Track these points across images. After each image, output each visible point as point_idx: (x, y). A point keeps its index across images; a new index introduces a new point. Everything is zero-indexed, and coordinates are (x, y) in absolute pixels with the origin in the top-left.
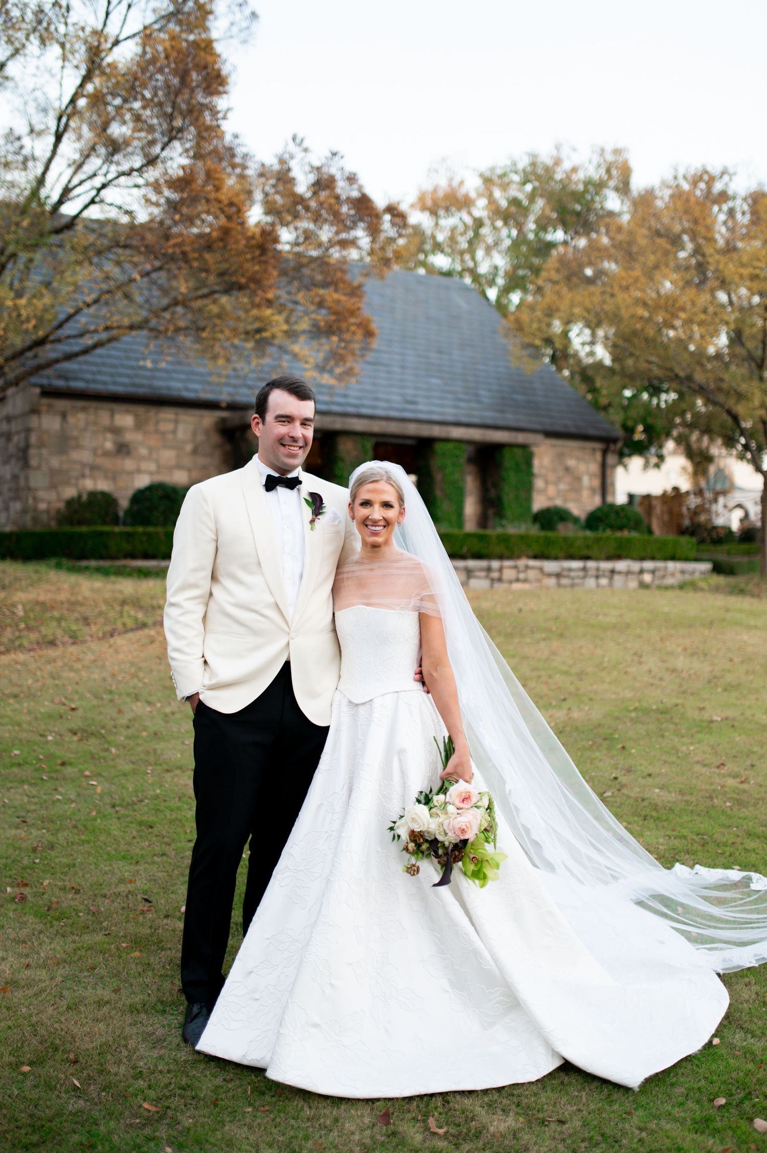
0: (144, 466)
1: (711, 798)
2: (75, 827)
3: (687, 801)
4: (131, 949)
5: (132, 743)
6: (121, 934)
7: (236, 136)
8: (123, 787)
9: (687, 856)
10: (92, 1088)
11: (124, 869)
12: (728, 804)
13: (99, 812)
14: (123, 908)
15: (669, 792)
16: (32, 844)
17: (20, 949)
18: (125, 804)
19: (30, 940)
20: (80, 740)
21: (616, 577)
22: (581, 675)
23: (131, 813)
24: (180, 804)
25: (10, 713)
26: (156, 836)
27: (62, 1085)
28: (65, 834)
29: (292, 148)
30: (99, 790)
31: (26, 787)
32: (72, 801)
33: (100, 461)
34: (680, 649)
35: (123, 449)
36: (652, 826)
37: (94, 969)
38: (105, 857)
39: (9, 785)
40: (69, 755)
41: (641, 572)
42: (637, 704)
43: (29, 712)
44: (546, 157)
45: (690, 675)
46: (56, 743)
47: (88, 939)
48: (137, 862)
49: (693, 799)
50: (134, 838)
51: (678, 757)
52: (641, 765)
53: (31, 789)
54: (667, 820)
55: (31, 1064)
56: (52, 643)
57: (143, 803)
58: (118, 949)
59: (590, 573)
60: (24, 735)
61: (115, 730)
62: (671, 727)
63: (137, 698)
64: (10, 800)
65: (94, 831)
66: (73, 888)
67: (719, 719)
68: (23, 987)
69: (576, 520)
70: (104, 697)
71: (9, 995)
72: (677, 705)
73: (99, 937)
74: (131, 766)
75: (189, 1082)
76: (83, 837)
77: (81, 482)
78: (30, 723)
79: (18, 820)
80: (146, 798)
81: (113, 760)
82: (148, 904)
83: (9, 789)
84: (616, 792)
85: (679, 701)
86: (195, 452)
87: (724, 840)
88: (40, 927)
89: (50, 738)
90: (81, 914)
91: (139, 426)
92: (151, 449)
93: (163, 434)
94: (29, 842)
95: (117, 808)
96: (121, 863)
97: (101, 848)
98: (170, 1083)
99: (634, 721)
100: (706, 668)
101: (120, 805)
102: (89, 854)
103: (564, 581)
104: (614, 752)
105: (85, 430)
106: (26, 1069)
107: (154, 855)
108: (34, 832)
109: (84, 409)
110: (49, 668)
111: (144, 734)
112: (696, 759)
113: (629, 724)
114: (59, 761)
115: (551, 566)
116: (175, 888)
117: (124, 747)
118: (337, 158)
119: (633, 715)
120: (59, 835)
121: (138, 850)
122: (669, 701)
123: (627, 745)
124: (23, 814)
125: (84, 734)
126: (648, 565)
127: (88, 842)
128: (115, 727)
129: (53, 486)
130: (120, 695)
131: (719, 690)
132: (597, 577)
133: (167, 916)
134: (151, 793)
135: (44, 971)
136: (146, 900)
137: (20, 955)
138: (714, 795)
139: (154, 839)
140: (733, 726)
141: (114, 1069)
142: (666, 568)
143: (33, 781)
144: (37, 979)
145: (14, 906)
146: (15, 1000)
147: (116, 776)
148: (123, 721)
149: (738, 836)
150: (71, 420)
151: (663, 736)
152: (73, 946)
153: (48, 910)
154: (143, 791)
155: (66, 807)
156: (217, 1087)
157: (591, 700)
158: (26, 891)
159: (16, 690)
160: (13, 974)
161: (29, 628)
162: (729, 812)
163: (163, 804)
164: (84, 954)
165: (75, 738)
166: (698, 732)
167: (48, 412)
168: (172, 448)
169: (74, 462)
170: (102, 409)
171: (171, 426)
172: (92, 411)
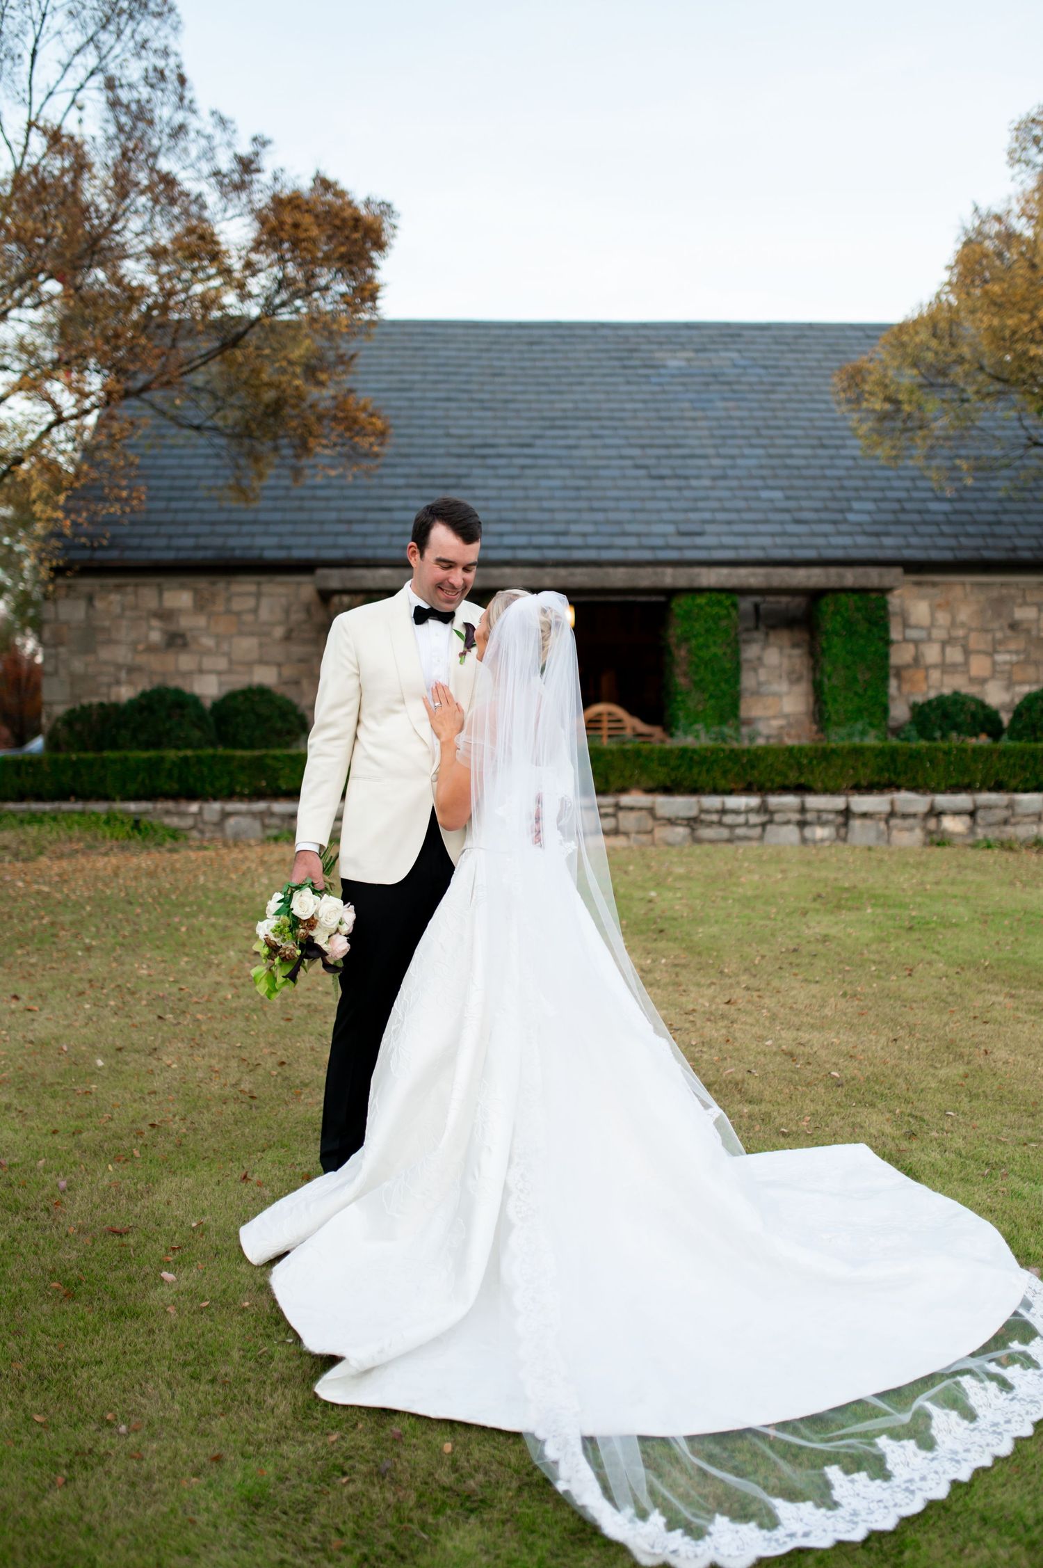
0: (208, 663)
33: (142, 659)
35: (176, 641)
77: (114, 690)
86: (288, 637)
91: (200, 606)
92: (219, 638)
93: (238, 614)
105: (121, 616)
109: (118, 588)
150: (99, 604)
167: (67, 596)
168: (252, 634)
169: (106, 663)
170: (145, 585)
171: (250, 603)
172: (130, 589)
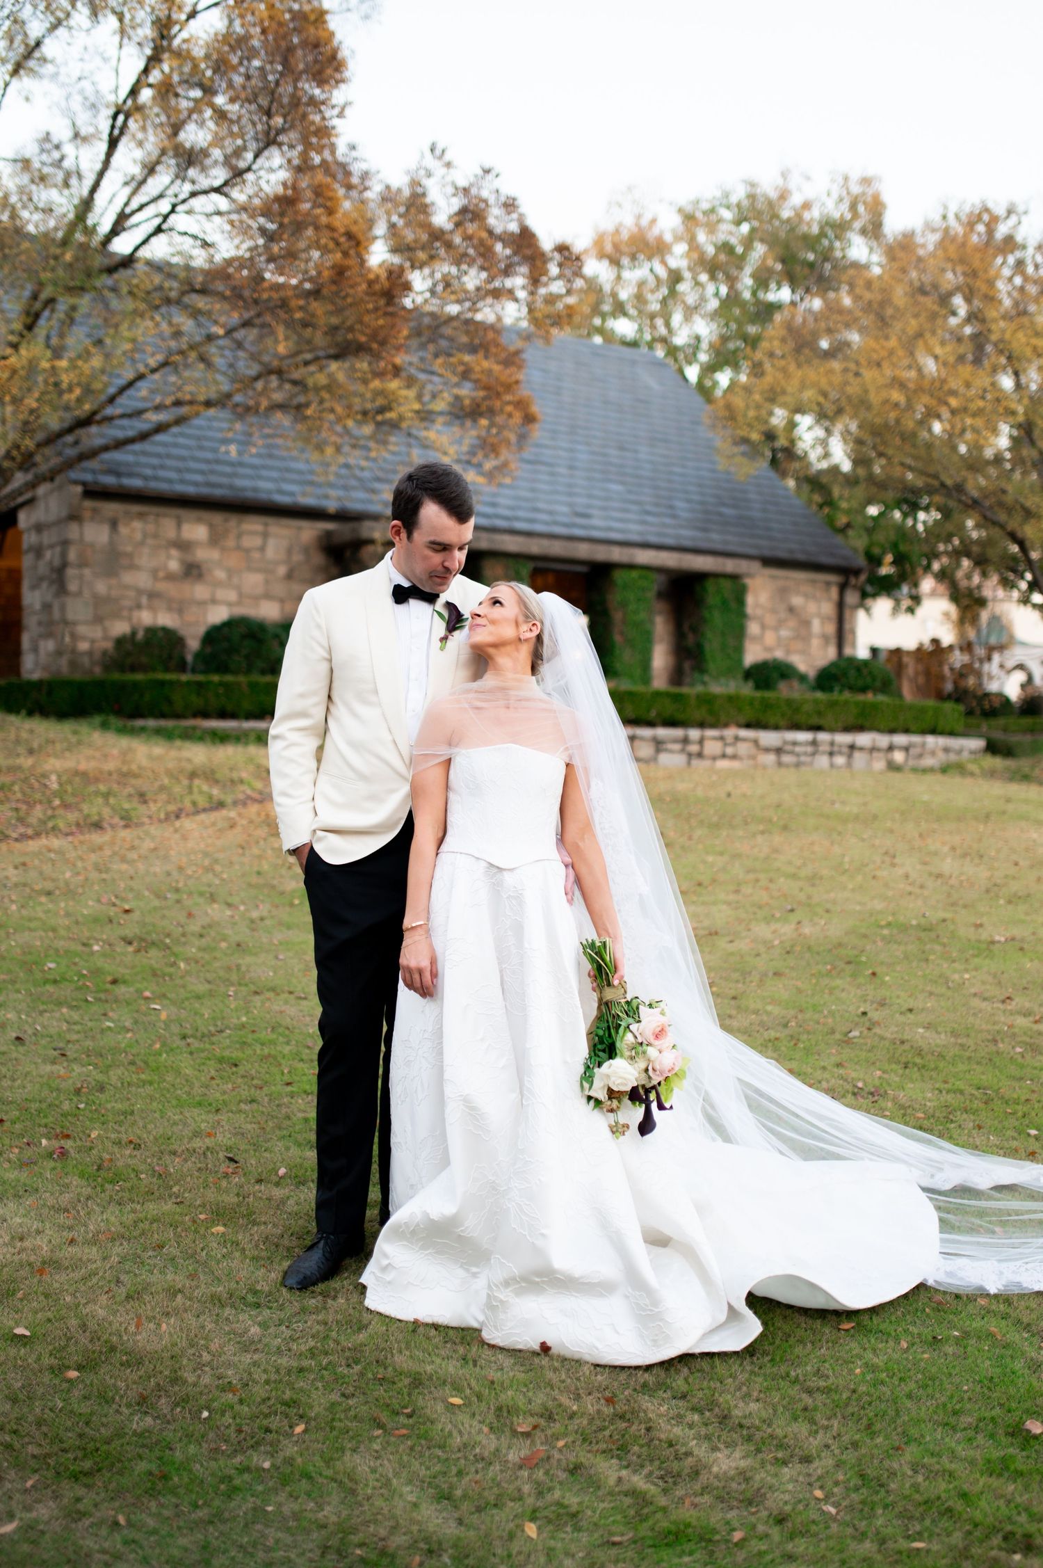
0: (221, 594)
1: (995, 1041)
2: (132, 1063)
3: (962, 1045)
4: (214, 1223)
5: (207, 957)
6: (198, 1202)
7: (353, 148)
8: (196, 1014)
9: (965, 1116)
10: (163, 1401)
11: (202, 1120)
12: (1018, 1050)
13: (164, 1045)
14: (199, 1170)
15: (938, 1033)
16: (74, 1083)
17: (62, 1219)
18: (199, 1034)
19: (74, 1208)
20: (138, 951)
21: (857, 755)
22: (813, 879)
23: (207, 1046)
24: (274, 1036)
25: (41, 915)
26: (243, 1077)
27: (122, 1397)
28: (119, 1072)
29: (430, 162)
30: (164, 1016)
31: (65, 1010)
32: (128, 1030)
33: (162, 586)
34: (946, 849)
35: (193, 571)
36: (916, 1075)
37: (161, 1247)
38: (174, 1102)
39: (42, 1007)
40: (122, 970)
41: (891, 748)
42: (890, 919)
43: (68, 915)
44: (768, 185)
45: (961, 882)
46: (104, 955)
47: (152, 1208)
48: (217, 1111)
49: (970, 1042)
50: (212, 1078)
51: (949, 988)
52: (898, 997)
53: (72, 1013)
54: (936, 1068)
55: (79, 1368)
56: (98, 826)
57: (224, 1035)
58: (194, 1222)
59: (821, 748)
60: (60, 944)
61: (183, 939)
62: (938, 948)
63: (213, 898)
64: (44, 1027)
65: (158, 1068)
66: (131, 1142)
67: (1003, 939)
68: (67, 1268)
69: (802, 678)
70: (169, 896)
71: (46, 1278)
72: (944, 920)
73: (168, 1206)
74: (207, 986)
75: (295, 1397)
76: (143, 1076)
77: (136, 614)
78: (68, 928)
79: (56, 1053)
80: (228, 1027)
81: (182, 977)
82: (233, 1165)
83: (42, 1013)
84: (866, 1032)
85: (948, 915)
86: (289, 576)
87: (1015, 1096)
88: (87, 1191)
89: (96, 948)
90: (143, 1176)
91: (215, 540)
92: (230, 573)
93: (247, 551)
94: (70, 1081)
95: (189, 1040)
96: (196, 1111)
97: (168, 1091)
98: (269, 1399)
99: (887, 940)
100: (982, 873)
101: (193, 1036)
102: (152, 1098)
103: (786, 759)
104: (861, 980)
105: (142, 543)
106: (73, 1374)
107: (241, 1101)
108: (77, 1069)
109: (141, 516)
110: (93, 857)
111: (224, 945)
112: (973, 990)
113: (879, 943)
114: (109, 978)
115: (769, 738)
116: (269, 1144)
117: (197, 962)
118: (490, 177)
119: (886, 932)
120: (111, 1073)
121: (218, 1095)
122: (935, 916)
123: (878, 970)
124: (61, 1045)
125: (142, 943)
126: (900, 739)
127: (151, 1083)
128: (184, 935)
129: (98, 620)
130: (190, 894)
131: (1002, 902)
132: (831, 754)
133: (259, 1181)
134: (235, 1021)
135: (95, 1249)
136: (231, 1159)
137: (62, 1227)
138: (998, 1038)
139: (240, 1080)
140: (1021, 949)
141: (191, 1379)
142: (924, 745)
143: (74, 1003)
144: (84, 1259)
145: (52, 1164)
146: (56, 1285)
147: (187, 999)
148: (194, 927)
149: (1033, 1091)
150: (123, 530)
151: (927, 960)
152: (132, 1216)
153: (99, 1169)
154: (223, 1018)
155: (120, 1037)
156: (333, 1404)
157: (828, 911)
158: (68, 1144)
159: (49, 885)
160: (52, 1251)
161: (66, 806)
162: (1020, 1060)
163: (250, 1036)
164: (147, 1227)
165: (131, 949)
166: (974, 956)
167: (92, 519)
168: (258, 570)
169: (127, 587)
170: (165, 515)
171: (257, 541)
172: (151, 518)
